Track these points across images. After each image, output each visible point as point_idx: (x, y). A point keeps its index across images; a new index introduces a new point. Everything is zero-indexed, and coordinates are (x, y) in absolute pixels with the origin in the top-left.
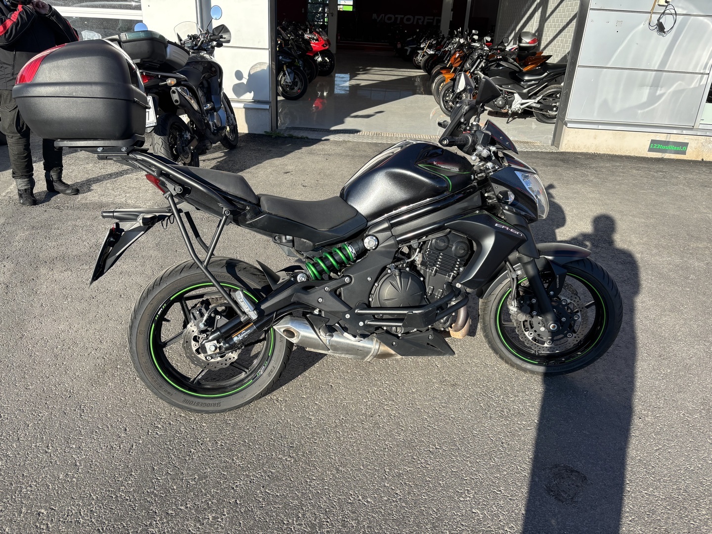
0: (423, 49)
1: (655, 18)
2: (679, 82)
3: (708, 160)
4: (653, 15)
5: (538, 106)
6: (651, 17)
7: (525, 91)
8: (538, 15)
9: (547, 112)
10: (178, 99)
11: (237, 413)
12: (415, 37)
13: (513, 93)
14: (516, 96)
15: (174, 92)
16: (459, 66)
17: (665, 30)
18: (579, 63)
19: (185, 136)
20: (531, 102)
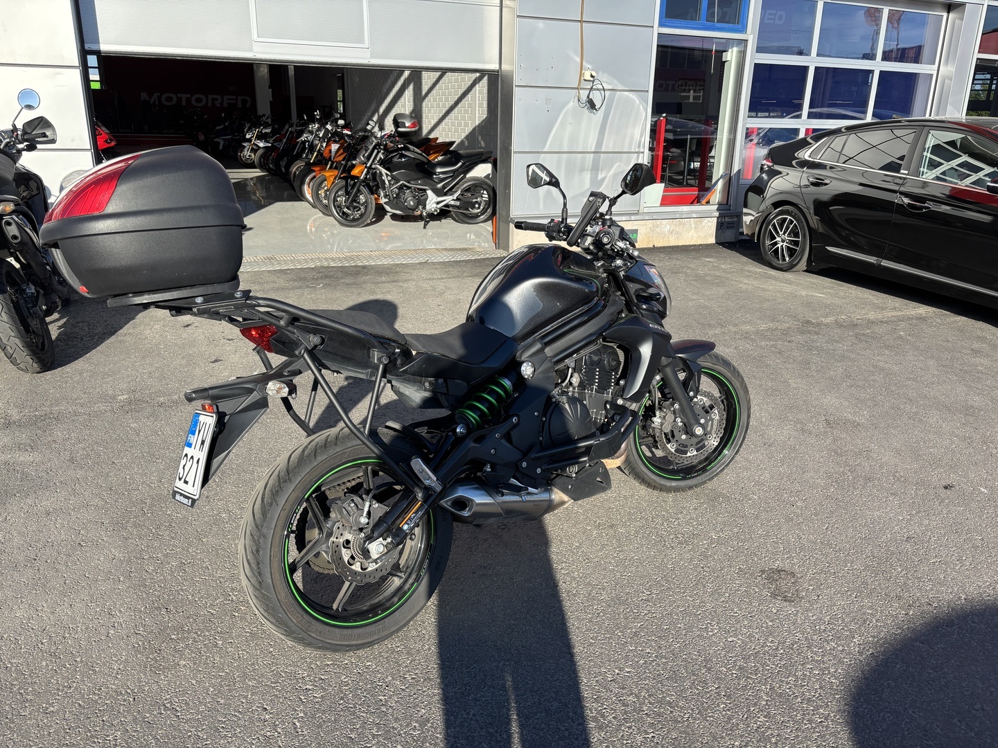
0: (250, 140)
1: (584, 94)
2: (617, 164)
3: (659, 246)
4: (581, 91)
5: (458, 203)
6: (579, 93)
7: (439, 186)
8: (409, 93)
9: (467, 209)
10: (17, 234)
11: (399, 637)
12: (227, 124)
13: (425, 190)
14: (429, 192)
15: (9, 224)
16: (343, 160)
17: (596, 107)
18: (514, 147)
19: (28, 291)
20: (449, 199)
